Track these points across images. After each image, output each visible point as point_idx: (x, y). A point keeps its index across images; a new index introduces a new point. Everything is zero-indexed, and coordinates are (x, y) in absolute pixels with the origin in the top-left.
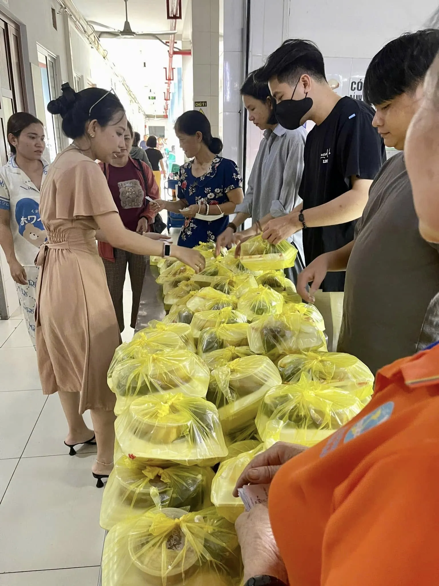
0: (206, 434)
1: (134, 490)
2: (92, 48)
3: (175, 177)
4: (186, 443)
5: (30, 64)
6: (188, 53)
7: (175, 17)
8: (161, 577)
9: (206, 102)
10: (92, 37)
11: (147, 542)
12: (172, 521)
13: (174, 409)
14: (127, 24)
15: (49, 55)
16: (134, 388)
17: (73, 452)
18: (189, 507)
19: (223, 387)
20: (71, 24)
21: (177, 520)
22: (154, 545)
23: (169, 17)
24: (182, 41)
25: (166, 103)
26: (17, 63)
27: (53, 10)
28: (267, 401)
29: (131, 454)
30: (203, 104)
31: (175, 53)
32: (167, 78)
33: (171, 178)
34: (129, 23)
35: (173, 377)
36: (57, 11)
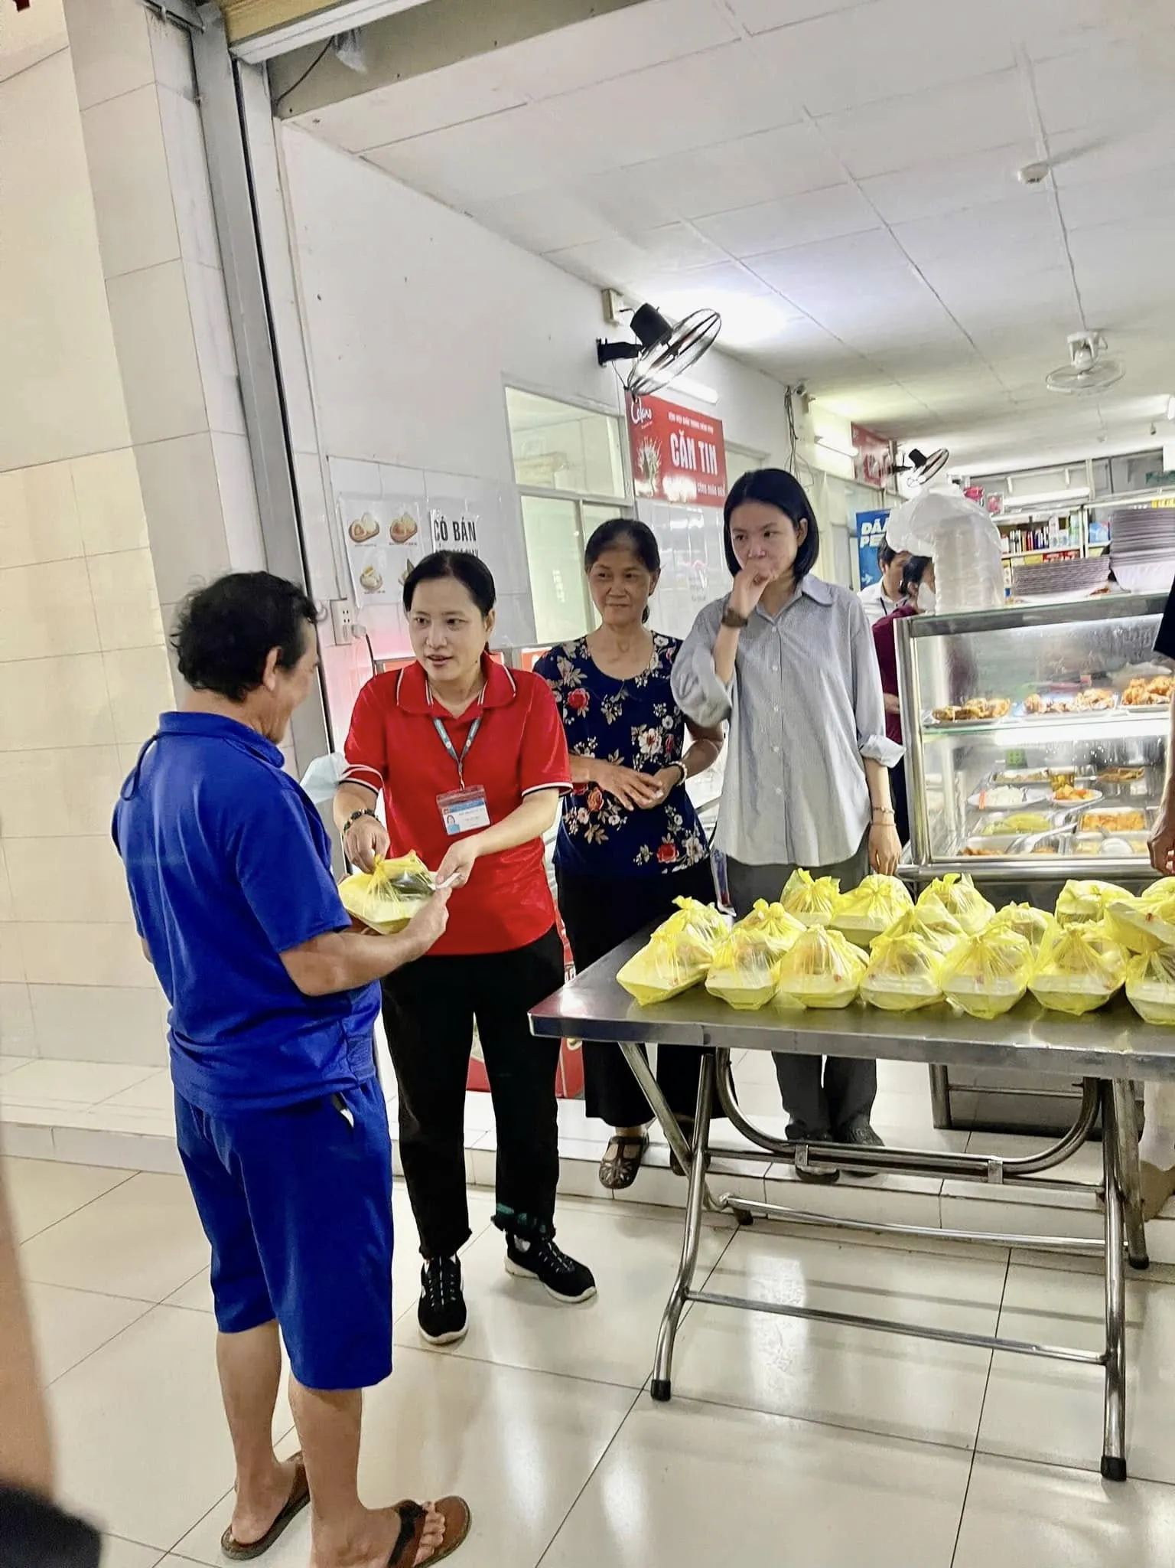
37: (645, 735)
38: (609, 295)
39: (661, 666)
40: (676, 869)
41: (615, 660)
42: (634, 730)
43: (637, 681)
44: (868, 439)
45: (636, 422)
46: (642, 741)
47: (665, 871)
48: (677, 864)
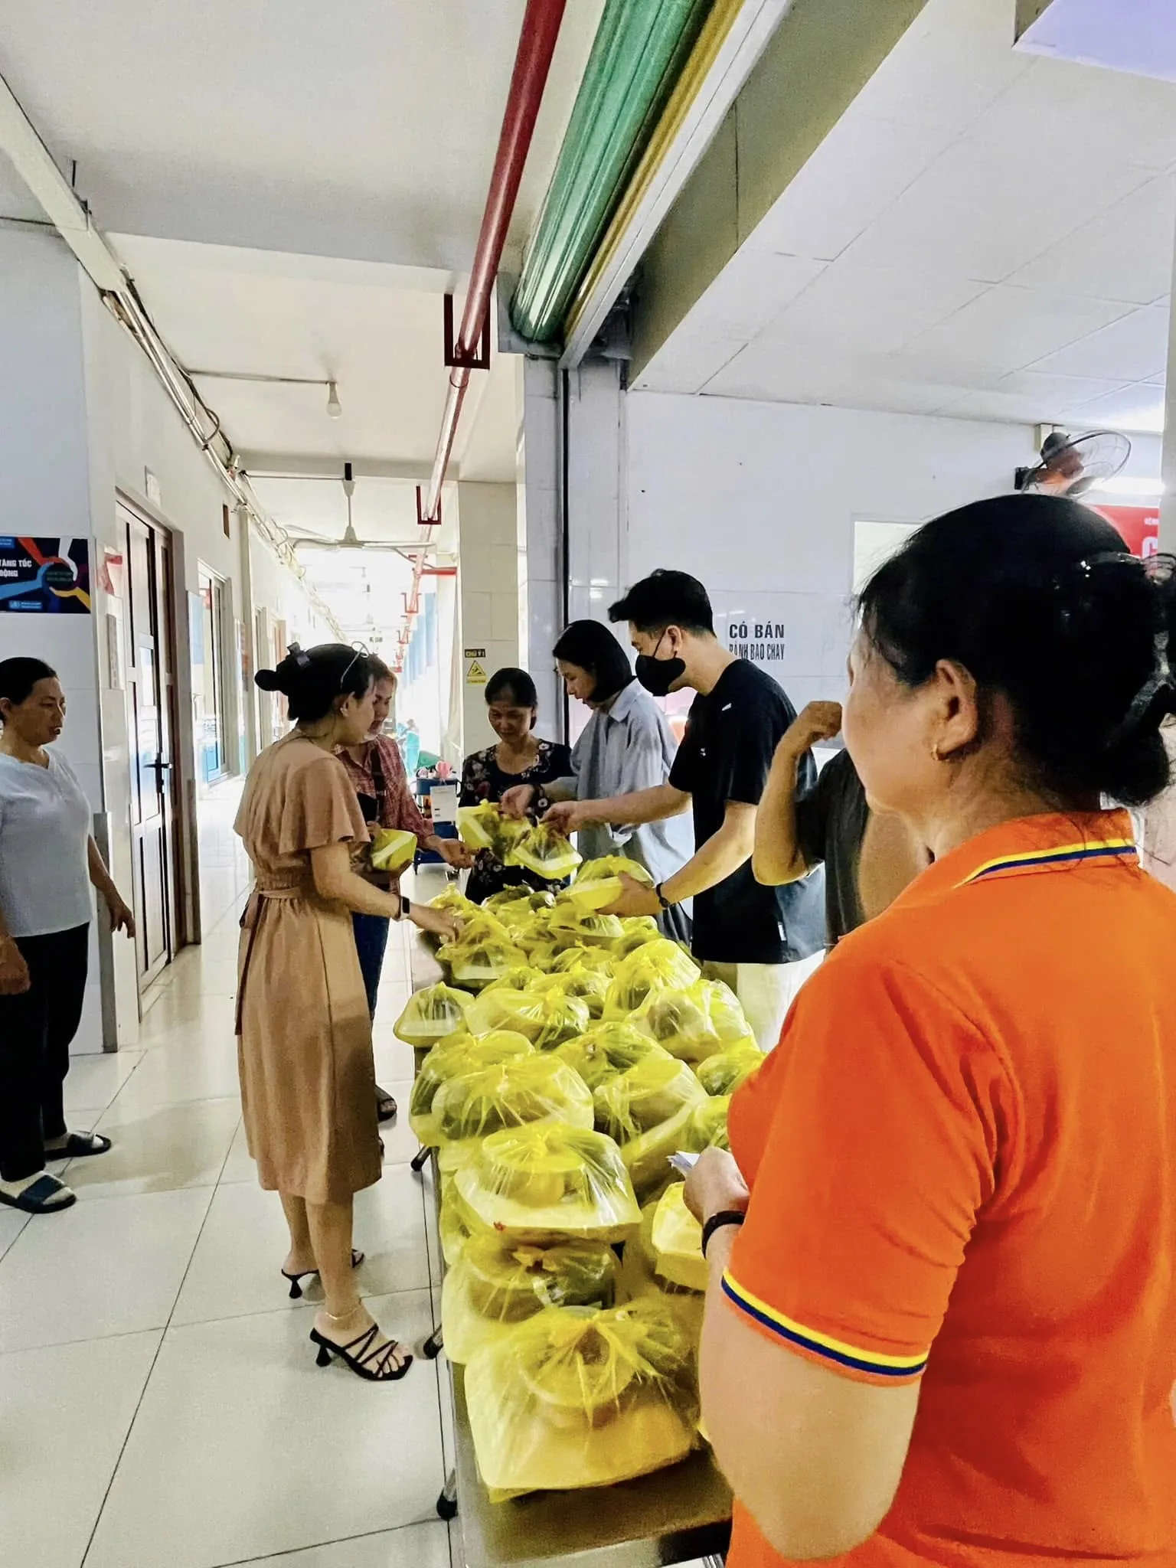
0: (608, 1185)
1: (504, 1286)
2: (282, 563)
3: (430, 774)
4: (579, 1203)
5: (187, 592)
6: (452, 572)
7: (430, 522)
8: (584, 1410)
9: (484, 650)
10: (282, 546)
11: (548, 1358)
12: (582, 1321)
13: (552, 1149)
14: (350, 530)
15: (216, 579)
16: (477, 1122)
17: (296, 1292)
18: (600, 1303)
19: (619, 1112)
20: (251, 529)
21: (588, 1321)
22: (560, 1362)
23: (420, 522)
24: (437, 555)
25: (401, 648)
26: (164, 592)
27: (225, 507)
28: (700, 1124)
29: (497, 1222)
30: (479, 653)
31: (424, 572)
32: (408, 609)
33: (423, 776)
34: (353, 530)
35: (538, 1098)
36: (230, 509)
38: (1040, 428)
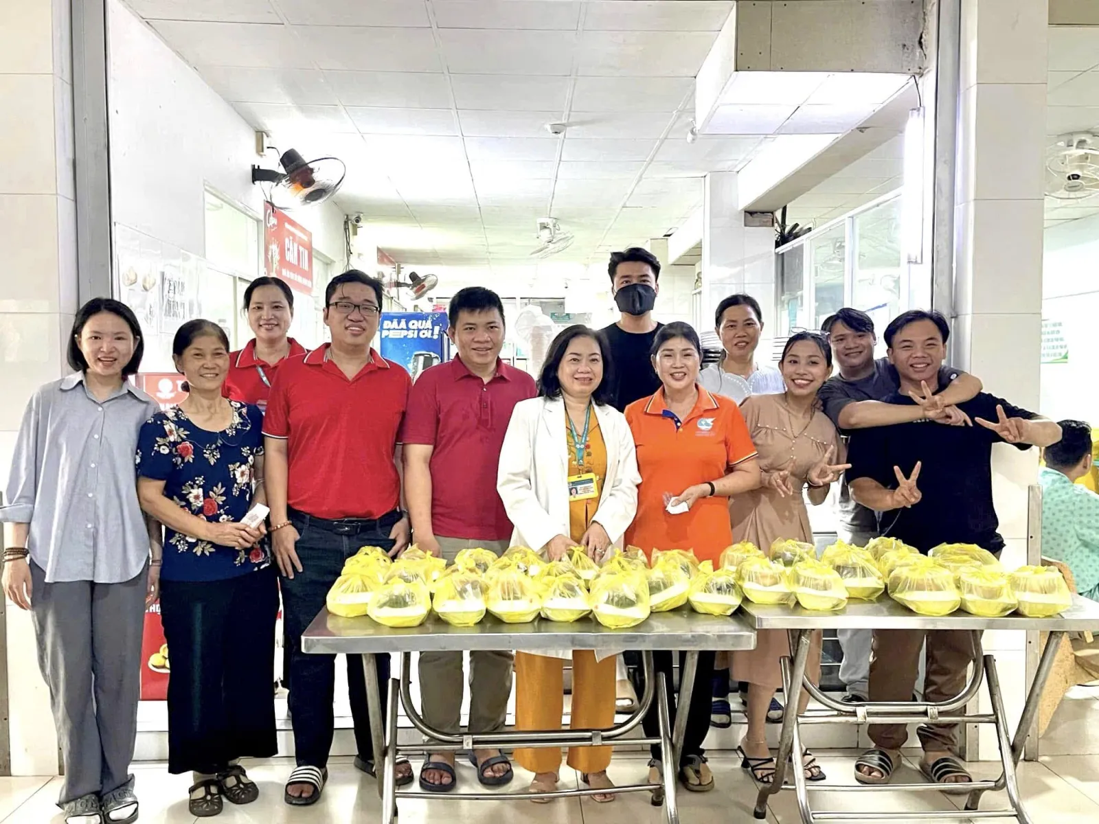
37: (240, 470)
38: (262, 135)
39: (241, 421)
40: (262, 567)
41: (210, 419)
42: (231, 467)
43: (227, 432)
44: (385, 260)
45: (269, 225)
46: (238, 474)
47: (256, 569)
48: (263, 563)
